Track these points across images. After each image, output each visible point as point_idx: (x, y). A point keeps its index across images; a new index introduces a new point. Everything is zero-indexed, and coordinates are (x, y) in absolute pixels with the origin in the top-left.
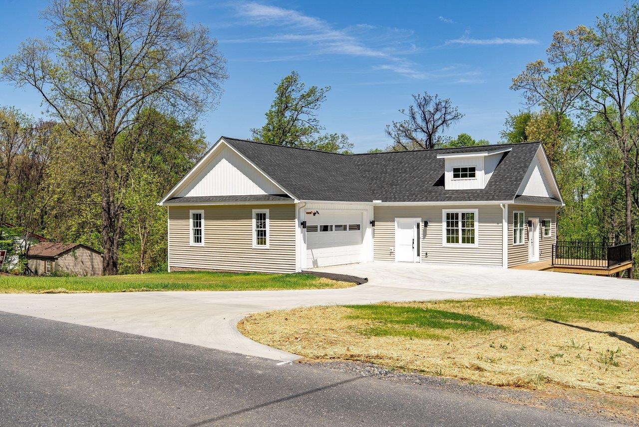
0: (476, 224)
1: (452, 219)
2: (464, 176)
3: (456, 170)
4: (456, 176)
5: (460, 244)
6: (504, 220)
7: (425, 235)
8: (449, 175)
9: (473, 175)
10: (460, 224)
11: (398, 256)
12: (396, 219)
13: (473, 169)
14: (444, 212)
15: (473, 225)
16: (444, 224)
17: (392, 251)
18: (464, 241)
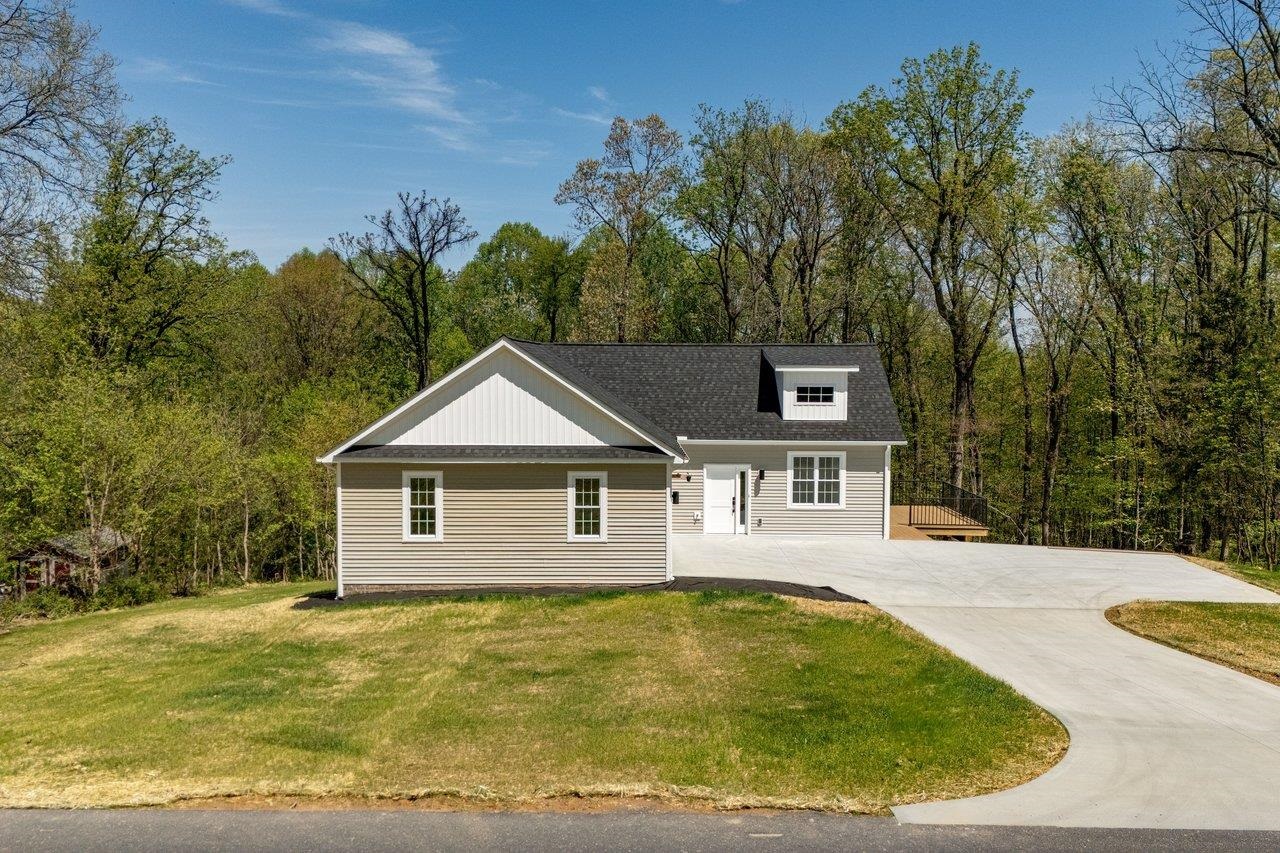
0: (843, 473)
1: (803, 465)
2: (815, 399)
3: (801, 390)
4: (801, 399)
5: (817, 505)
6: (886, 468)
7: (757, 491)
8: (789, 398)
9: (829, 399)
10: (816, 473)
11: (709, 526)
12: (705, 465)
13: (830, 390)
14: (791, 456)
15: (837, 476)
16: (790, 473)
17: (699, 518)
18: (821, 500)
